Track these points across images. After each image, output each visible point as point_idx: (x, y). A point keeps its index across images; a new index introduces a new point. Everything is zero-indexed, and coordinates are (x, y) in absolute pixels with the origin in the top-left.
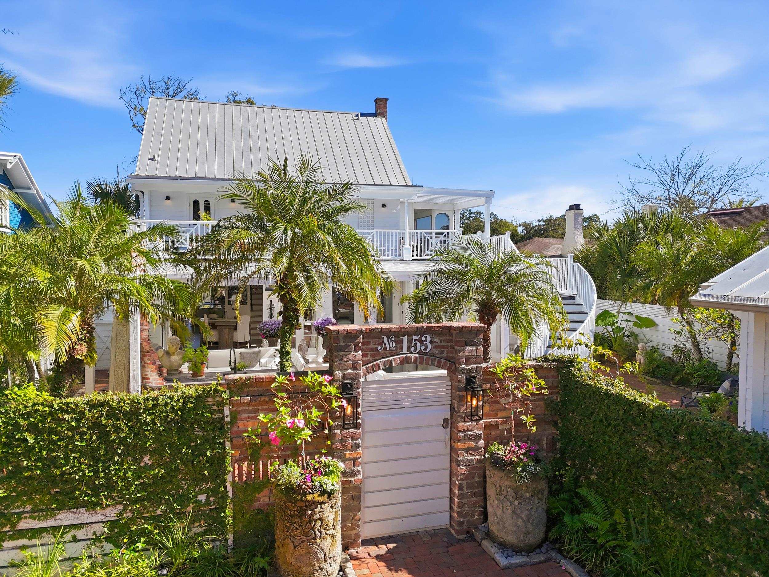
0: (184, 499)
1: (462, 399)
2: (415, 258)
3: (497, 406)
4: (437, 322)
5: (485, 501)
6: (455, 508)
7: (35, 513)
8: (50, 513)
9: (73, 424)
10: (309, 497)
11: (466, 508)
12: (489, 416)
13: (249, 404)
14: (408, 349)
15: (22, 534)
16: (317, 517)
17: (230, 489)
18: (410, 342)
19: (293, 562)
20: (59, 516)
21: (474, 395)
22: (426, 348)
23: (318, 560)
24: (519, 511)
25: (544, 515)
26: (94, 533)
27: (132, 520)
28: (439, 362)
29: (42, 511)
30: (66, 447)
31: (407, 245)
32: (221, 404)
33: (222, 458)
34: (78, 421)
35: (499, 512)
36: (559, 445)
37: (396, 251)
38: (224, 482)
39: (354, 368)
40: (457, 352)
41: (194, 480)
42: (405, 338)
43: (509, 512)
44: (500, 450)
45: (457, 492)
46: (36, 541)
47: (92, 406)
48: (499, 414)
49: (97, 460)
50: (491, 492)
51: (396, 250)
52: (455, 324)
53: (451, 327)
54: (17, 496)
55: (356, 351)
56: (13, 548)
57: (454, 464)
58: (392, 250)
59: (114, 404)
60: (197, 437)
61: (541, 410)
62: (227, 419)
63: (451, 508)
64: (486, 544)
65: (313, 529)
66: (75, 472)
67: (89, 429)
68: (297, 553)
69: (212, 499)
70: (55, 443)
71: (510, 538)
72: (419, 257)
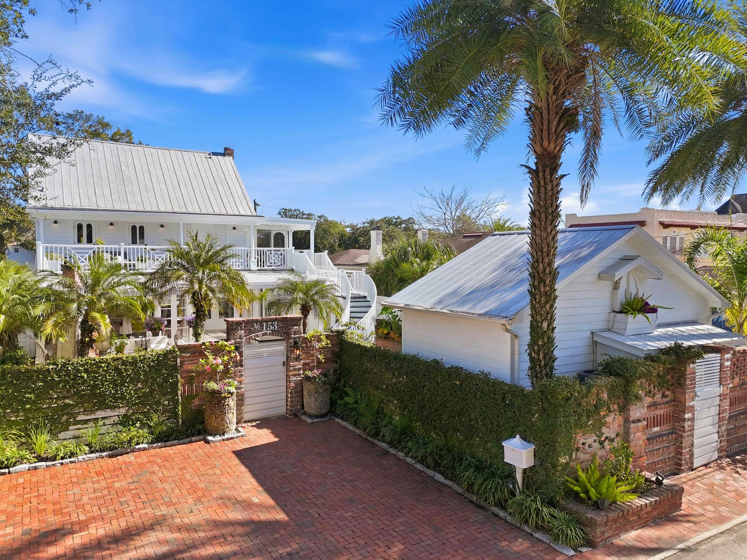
0: (158, 403)
1: (292, 352)
2: (259, 268)
3: (309, 354)
4: (279, 315)
5: (303, 398)
6: (289, 404)
7: (85, 412)
8: (92, 412)
9: (105, 368)
10: (223, 395)
11: (294, 403)
12: (305, 359)
13: (189, 357)
14: (266, 329)
15: (79, 422)
16: (226, 404)
17: (180, 398)
18: (267, 325)
19: (215, 425)
20: (97, 413)
21: (298, 348)
22: (275, 328)
23: (227, 423)
24: (317, 399)
25: (329, 401)
26: (114, 421)
27: (133, 414)
28: (281, 334)
29: (89, 411)
30: (102, 379)
31: (253, 259)
32: (176, 358)
33: (177, 382)
34: (107, 367)
35: (309, 400)
36: (338, 372)
37: (244, 263)
38: (177, 395)
39: (240, 338)
40: (290, 329)
41: (163, 394)
42: (265, 324)
43: (313, 400)
44: (309, 373)
45: (289, 396)
46: (85, 426)
47: (114, 360)
48: (310, 358)
49: (117, 386)
50: (305, 393)
51: (244, 261)
52: (289, 316)
53: (286, 318)
54: (76, 404)
55: (241, 330)
56: (74, 430)
57: (288, 383)
58: (242, 262)
59: (124, 359)
60: (164, 373)
61: (329, 355)
62: (179, 365)
63: (287, 404)
64: (303, 417)
65: (224, 409)
66: (106, 391)
67: (113, 370)
68: (217, 421)
69: (171, 403)
70: (97, 378)
71: (313, 412)
72: (262, 268)
